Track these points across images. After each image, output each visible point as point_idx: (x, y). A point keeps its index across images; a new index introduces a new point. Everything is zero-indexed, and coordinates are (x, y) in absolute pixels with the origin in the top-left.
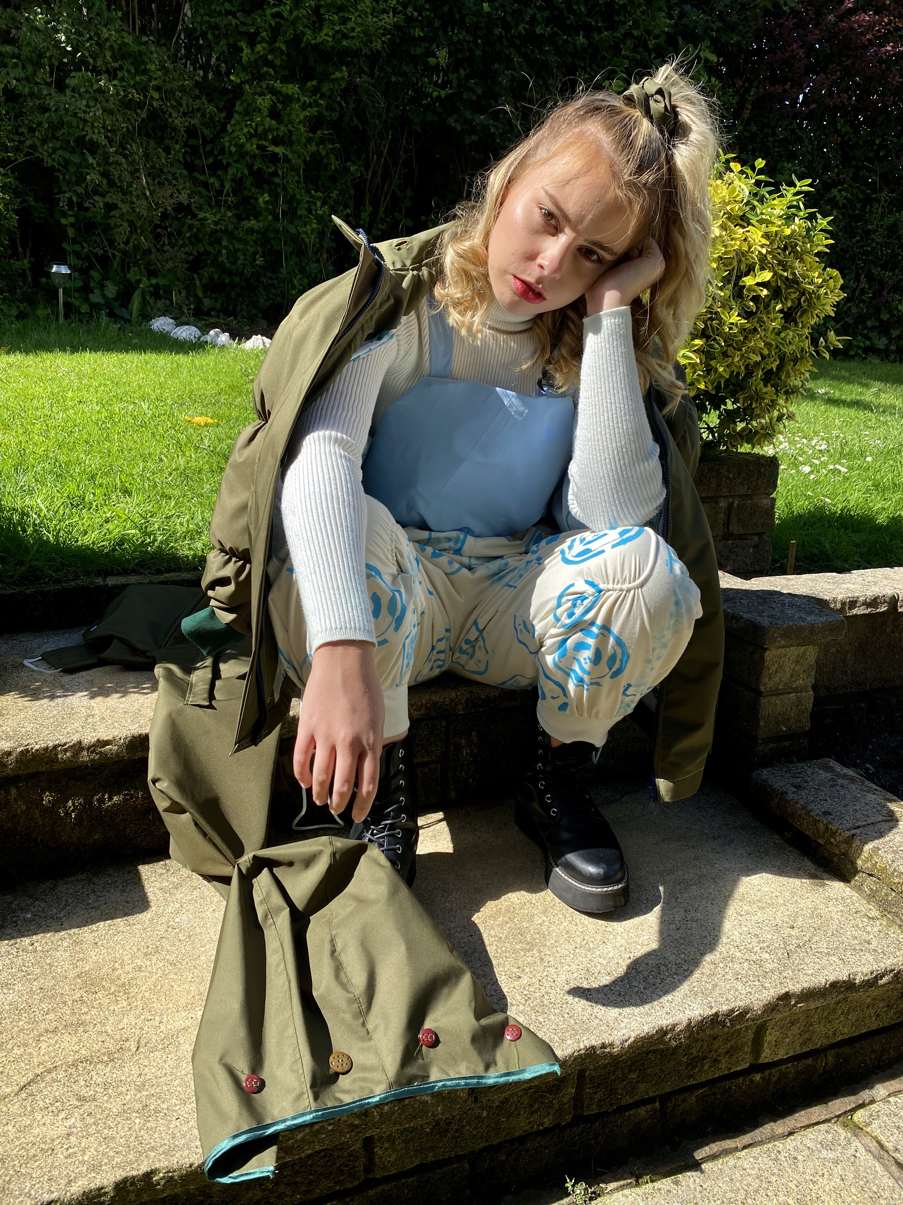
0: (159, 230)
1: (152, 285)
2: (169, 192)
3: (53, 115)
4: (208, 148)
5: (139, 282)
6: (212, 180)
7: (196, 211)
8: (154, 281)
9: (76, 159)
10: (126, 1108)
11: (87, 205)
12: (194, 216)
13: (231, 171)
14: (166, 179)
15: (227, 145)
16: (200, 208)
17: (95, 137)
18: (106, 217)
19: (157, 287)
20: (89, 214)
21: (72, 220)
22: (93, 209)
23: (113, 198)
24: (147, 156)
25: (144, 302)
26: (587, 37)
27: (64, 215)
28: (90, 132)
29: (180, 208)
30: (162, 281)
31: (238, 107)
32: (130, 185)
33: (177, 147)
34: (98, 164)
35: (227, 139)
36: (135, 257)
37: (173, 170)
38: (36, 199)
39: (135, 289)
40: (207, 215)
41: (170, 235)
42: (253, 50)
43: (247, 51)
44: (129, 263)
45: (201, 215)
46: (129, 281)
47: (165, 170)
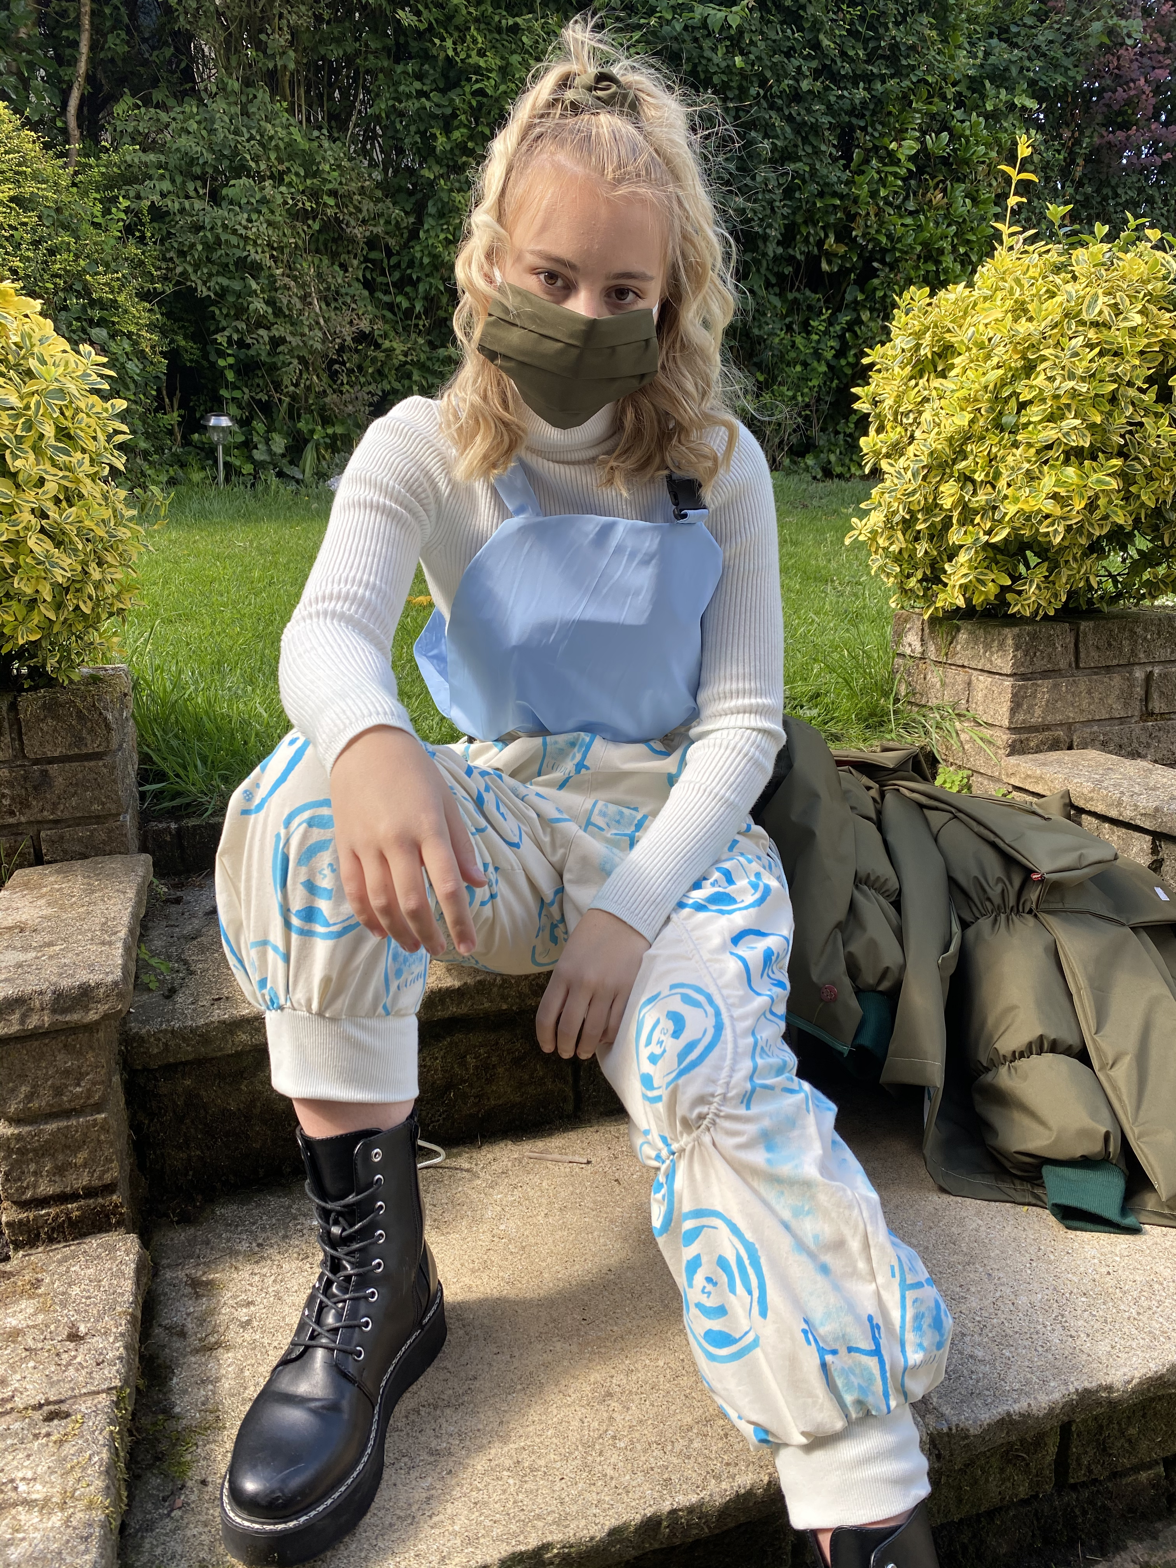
0: (337, 367)
1: (328, 435)
2: (348, 319)
3: (209, 234)
4: (394, 260)
5: (312, 432)
6: (399, 299)
7: (380, 341)
8: (330, 431)
9: (237, 285)
10: (493, 1464)
11: (249, 341)
12: (378, 346)
13: (422, 288)
14: (344, 303)
15: (418, 255)
16: (385, 336)
17: (258, 258)
18: (273, 353)
19: (334, 437)
20: (252, 352)
21: (231, 360)
22: (257, 346)
23: (279, 331)
24: (319, 275)
25: (320, 458)
26: (867, 89)
27: (222, 354)
28: (252, 251)
29: (362, 337)
30: (339, 430)
31: (431, 209)
32: (301, 312)
33: (356, 262)
34: (262, 292)
35: (418, 248)
36: (306, 401)
37: (351, 291)
38: (185, 338)
39: (306, 442)
40: (395, 345)
41: (350, 372)
42: (448, 138)
43: (441, 139)
44: (299, 409)
45: (387, 344)
46: (299, 432)
47: (343, 291)
